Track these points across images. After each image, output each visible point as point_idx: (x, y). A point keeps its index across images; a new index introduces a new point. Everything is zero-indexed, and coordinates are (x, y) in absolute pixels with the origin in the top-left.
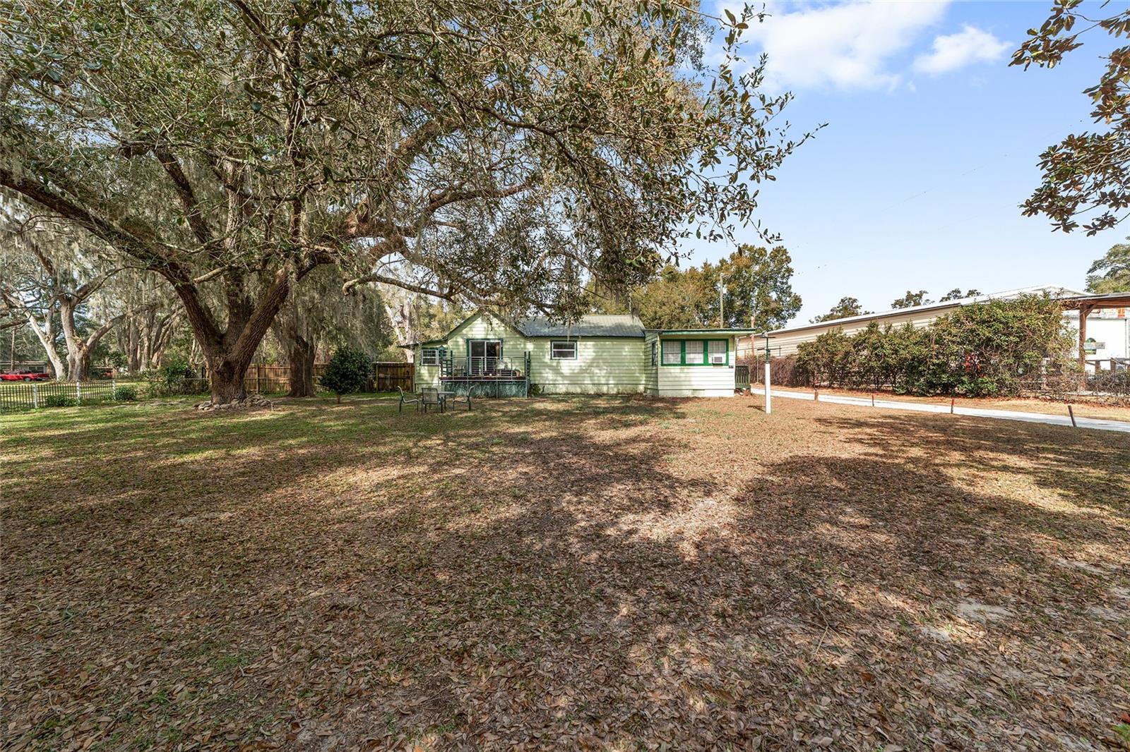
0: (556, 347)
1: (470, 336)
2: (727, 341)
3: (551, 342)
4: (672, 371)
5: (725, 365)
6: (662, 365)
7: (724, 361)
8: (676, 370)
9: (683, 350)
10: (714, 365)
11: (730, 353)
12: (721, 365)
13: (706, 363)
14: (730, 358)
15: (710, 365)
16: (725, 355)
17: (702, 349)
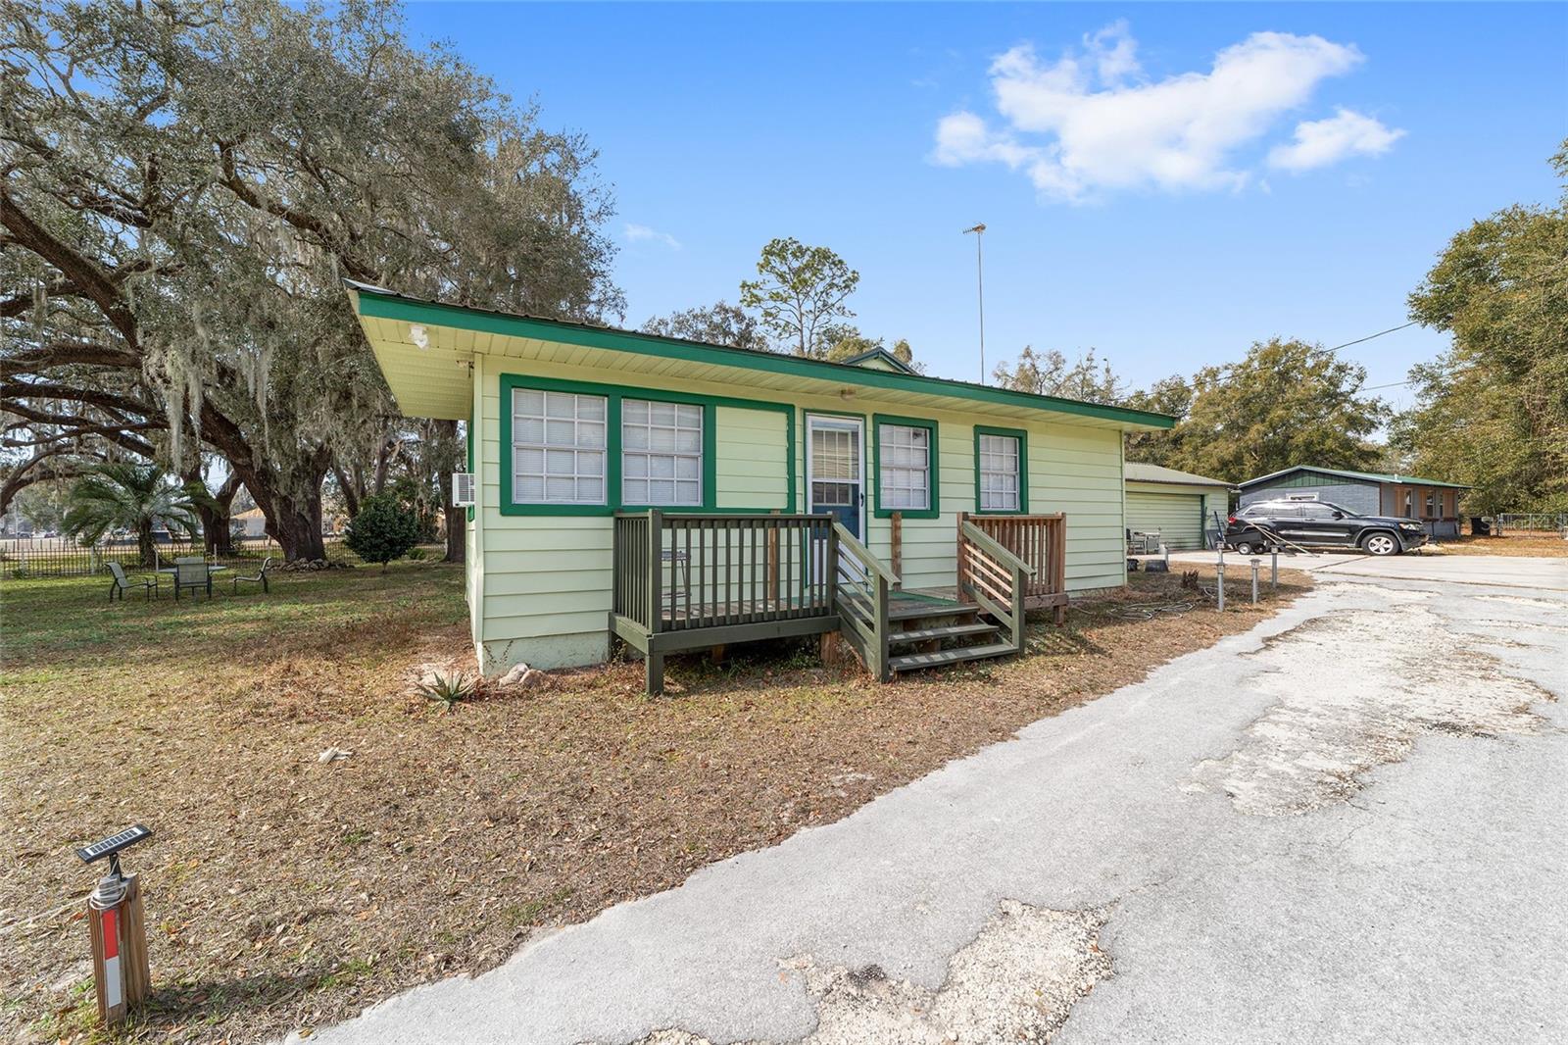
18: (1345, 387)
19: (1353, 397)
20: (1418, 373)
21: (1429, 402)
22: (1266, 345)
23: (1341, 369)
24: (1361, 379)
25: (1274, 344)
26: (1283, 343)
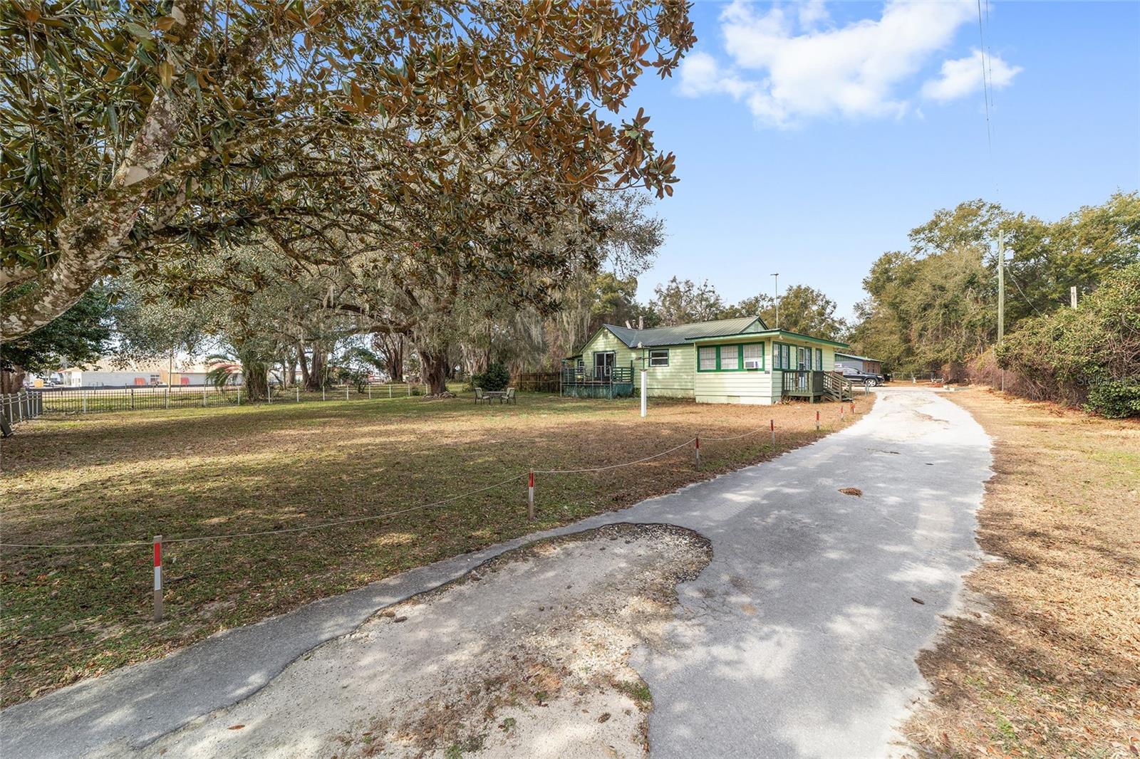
0: (654, 355)
1: (596, 350)
2: (763, 343)
3: (650, 351)
4: (707, 377)
5: (761, 370)
6: (699, 371)
7: (760, 366)
8: (712, 375)
9: (718, 356)
10: (748, 370)
11: (766, 357)
12: (756, 370)
13: (741, 368)
14: (766, 362)
15: (745, 370)
16: (761, 359)
17: (736, 355)
18: (828, 311)
19: (832, 316)
20: (858, 307)
21: (862, 321)
22: (795, 288)
23: (827, 302)
24: (835, 308)
25: (799, 287)
26: (803, 287)
